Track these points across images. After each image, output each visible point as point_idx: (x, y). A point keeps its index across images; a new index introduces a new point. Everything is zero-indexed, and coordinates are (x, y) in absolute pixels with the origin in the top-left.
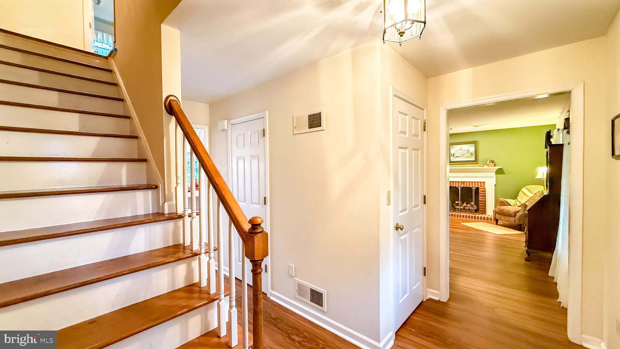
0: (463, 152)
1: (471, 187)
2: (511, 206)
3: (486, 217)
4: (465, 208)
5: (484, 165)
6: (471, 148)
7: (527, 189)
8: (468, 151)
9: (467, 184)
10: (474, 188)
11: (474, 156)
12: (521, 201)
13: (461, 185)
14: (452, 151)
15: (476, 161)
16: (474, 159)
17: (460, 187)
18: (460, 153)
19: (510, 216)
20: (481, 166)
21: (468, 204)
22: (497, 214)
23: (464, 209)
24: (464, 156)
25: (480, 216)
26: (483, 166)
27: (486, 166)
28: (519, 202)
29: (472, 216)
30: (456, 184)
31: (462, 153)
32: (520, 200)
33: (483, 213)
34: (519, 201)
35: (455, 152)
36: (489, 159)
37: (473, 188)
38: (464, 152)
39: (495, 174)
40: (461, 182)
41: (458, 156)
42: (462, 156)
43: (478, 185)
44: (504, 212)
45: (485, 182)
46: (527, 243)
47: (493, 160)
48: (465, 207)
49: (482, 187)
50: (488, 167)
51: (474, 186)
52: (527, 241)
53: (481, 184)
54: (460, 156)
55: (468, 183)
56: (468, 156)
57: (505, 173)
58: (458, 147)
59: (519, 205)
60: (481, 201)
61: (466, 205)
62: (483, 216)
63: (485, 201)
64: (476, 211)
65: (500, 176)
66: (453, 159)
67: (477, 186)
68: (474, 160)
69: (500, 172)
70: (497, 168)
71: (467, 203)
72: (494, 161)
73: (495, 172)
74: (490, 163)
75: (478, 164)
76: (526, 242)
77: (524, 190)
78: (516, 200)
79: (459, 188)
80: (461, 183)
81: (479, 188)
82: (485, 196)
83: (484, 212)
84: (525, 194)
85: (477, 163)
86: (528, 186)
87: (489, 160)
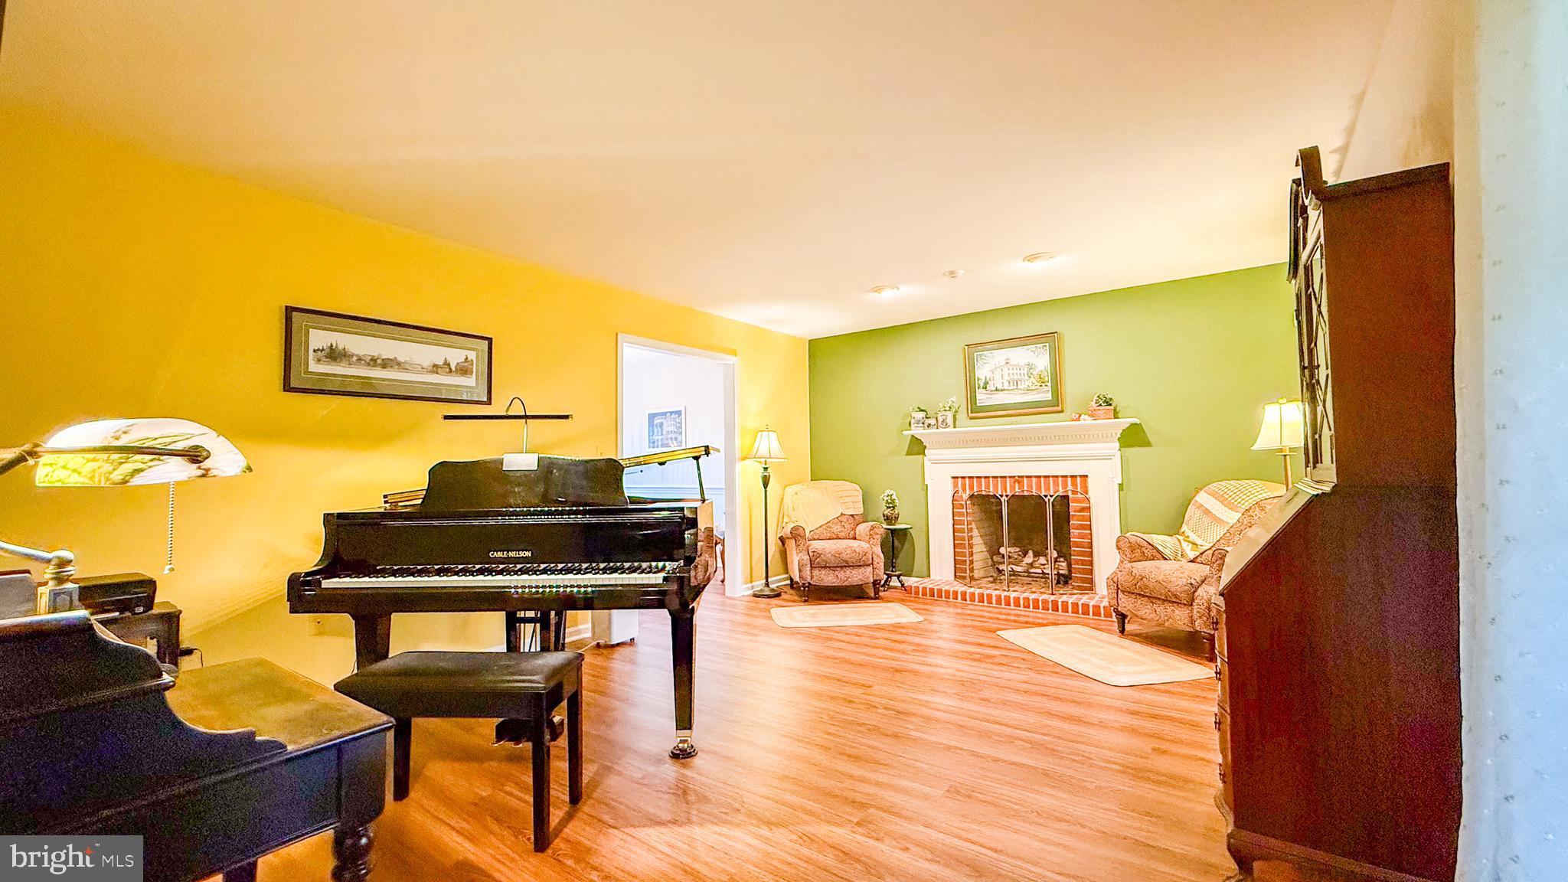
0: (1015, 372)
1: (1042, 495)
2: (1166, 559)
3: (1092, 603)
4: (1032, 570)
5: (1080, 416)
6: (1039, 359)
7: (1213, 494)
8: (1030, 366)
9: (1030, 485)
10: (1052, 499)
11: (1049, 384)
12: (1199, 542)
13: (1013, 488)
14: (982, 373)
15: (1055, 405)
16: (1049, 396)
17: (1007, 496)
18: (1006, 377)
19: (1170, 602)
20: (1073, 420)
21: (1041, 558)
22: (1121, 595)
23: (1029, 574)
24: (1019, 386)
25: (1071, 600)
26: (1078, 419)
27: (1086, 417)
28: (1191, 545)
29: (1045, 602)
30: (996, 486)
31: (1012, 377)
32: (1193, 537)
33: (1085, 589)
34: (1191, 539)
35: (989, 375)
36: (1095, 394)
37: (1046, 500)
38: (1019, 372)
39: (1117, 445)
40: (1010, 477)
41: (1000, 387)
42: (1012, 387)
43: (1065, 486)
44: (1147, 587)
45: (1087, 476)
46: (1229, 779)
47: (1108, 397)
48: (1031, 565)
49: (1079, 496)
50: (1094, 421)
51: (1051, 492)
52: (1229, 771)
53: (1074, 484)
54: (1006, 387)
55: (1034, 480)
56: (1030, 384)
57: (1152, 440)
58: (999, 356)
59: (1192, 555)
60: (1077, 545)
61: (1034, 561)
62: (1084, 599)
63: (1091, 545)
64: (1064, 580)
65: (1134, 452)
66: (983, 399)
67: (1061, 493)
68: (1050, 398)
69: (1134, 437)
70: (1124, 422)
71: (1037, 555)
72: (1111, 399)
73: (1119, 439)
74: (1101, 405)
75: (1062, 412)
76: (1223, 776)
77: (1202, 498)
78: (1177, 536)
79: (1002, 499)
80: (1013, 480)
81: (1068, 497)
82: (1090, 527)
83: (1089, 586)
84: (1207, 512)
85: (1059, 408)
86: (1214, 484)
87: (1095, 398)
